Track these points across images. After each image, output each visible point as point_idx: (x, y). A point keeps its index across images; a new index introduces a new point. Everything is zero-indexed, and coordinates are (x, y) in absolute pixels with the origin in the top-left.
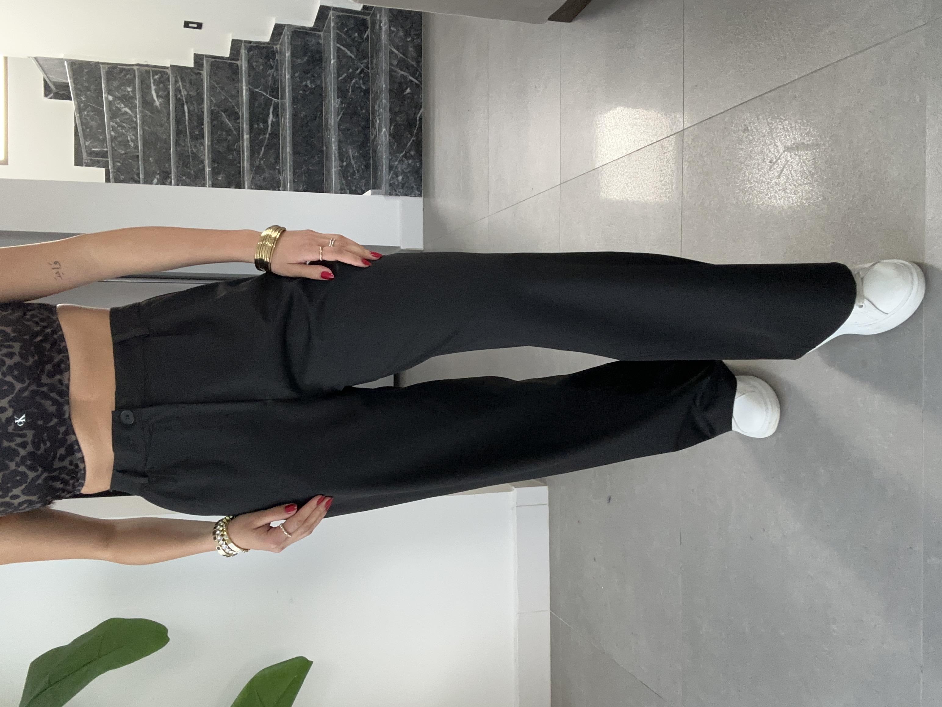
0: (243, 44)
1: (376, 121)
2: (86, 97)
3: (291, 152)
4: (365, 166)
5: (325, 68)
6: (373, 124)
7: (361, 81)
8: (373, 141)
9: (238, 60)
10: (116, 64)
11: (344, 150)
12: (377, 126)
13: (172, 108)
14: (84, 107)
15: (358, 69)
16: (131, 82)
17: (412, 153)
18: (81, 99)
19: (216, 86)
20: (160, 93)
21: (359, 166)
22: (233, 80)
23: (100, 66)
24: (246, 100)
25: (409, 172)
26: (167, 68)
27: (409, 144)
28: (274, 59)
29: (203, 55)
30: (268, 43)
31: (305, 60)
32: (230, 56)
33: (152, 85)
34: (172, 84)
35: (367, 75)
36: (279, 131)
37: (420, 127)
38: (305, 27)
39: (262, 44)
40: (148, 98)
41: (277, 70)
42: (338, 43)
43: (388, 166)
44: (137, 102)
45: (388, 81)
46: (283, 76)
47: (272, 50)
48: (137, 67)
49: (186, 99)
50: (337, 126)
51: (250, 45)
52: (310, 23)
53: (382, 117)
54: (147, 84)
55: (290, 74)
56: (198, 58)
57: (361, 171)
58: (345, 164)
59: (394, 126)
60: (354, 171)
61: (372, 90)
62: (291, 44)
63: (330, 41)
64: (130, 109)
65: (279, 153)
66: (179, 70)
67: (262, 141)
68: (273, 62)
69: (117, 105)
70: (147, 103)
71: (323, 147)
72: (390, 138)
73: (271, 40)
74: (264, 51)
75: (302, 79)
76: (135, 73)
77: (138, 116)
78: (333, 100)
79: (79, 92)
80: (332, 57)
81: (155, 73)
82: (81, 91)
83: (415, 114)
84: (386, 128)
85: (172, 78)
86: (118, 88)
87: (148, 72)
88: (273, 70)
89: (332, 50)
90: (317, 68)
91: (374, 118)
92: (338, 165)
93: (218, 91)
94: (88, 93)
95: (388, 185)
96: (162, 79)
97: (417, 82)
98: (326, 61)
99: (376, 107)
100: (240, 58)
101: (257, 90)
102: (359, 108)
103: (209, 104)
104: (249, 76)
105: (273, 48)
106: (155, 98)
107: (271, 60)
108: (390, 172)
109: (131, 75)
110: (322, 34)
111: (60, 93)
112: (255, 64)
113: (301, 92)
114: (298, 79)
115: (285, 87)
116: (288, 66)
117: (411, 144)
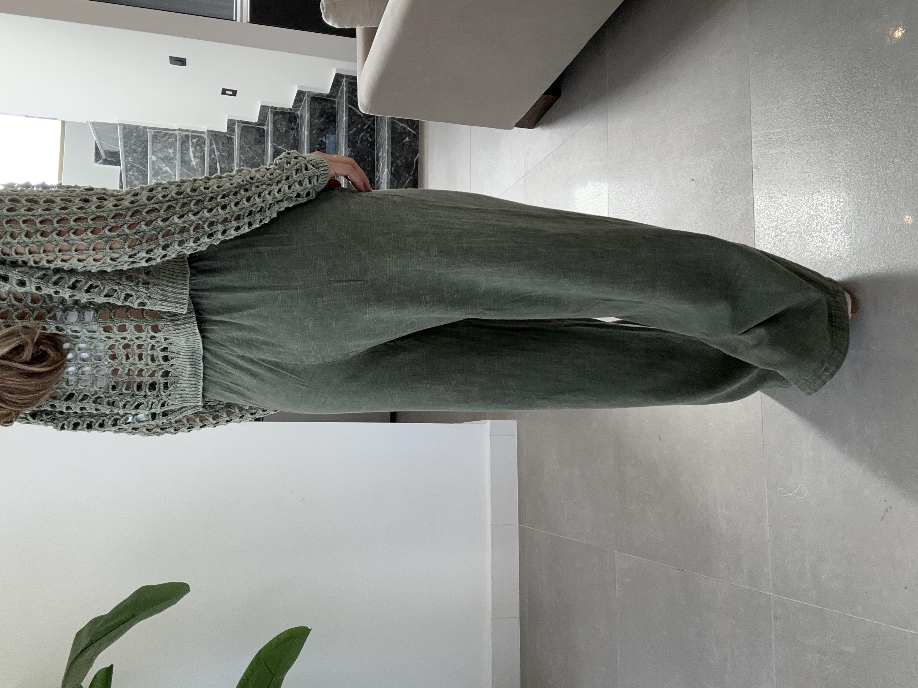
0: (270, 110)
1: (380, 165)
2: (133, 159)
5: (338, 127)
6: (378, 169)
7: (368, 135)
8: (377, 182)
9: (264, 125)
10: (161, 129)
12: (381, 169)
13: (207, 166)
14: (131, 168)
15: (365, 126)
16: (172, 145)
18: (128, 160)
19: (245, 146)
20: (197, 155)
22: (260, 141)
23: (147, 131)
24: (270, 154)
26: (204, 133)
27: (407, 182)
28: (295, 122)
29: (235, 120)
30: (291, 109)
31: (321, 121)
32: (258, 121)
33: (190, 147)
34: (208, 146)
35: (374, 130)
37: (417, 168)
38: (322, 94)
39: (285, 110)
40: (186, 159)
41: (297, 131)
42: (349, 104)
44: (177, 162)
45: (390, 131)
46: (303, 134)
47: (294, 115)
48: (179, 132)
49: (219, 159)
51: (275, 110)
52: (327, 90)
53: (385, 161)
54: (186, 147)
55: (309, 131)
56: (231, 124)
59: (395, 167)
61: (377, 141)
62: (310, 107)
63: (343, 103)
64: (170, 168)
66: (215, 135)
68: (295, 125)
69: (159, 165)
70: (185, 163)
72: (392, 177)
73: (293, 107)
74: (288, 116)
75: (319, 135)
76: (176, 138)
77: (177, 173)
78: (344, 149)
79: (127, 154)
80: (344, 115)
81: (193, 137)
82: (129, 153)
83: (413, 158)
84: (388, 168)
85: (208, 141)
86: (160, 150)
87: (187, 136)
88: (294, 131)
89: (344, 109)
90: (332, 127)
91: (378, 163)
93: (247, 150)
94: (135, 154)
96: (199, 143)
97: (414, 132)
98: (340, 119)
99: (380, 154)
100: (266, 123)
101: (280, 147)
102: (366, 156)
103: (239, 160)
104: (274, 136)
105: (294, 113)
106: (192, 158)
107: (292, 123)
109: (172, 139)
110: (336, 100)
111: (109, 159)
112: (279, 126)
113: (317, 146)
114: (315, 135)
115: (304, 142)
116: (308, 125)
117: (409, 182)
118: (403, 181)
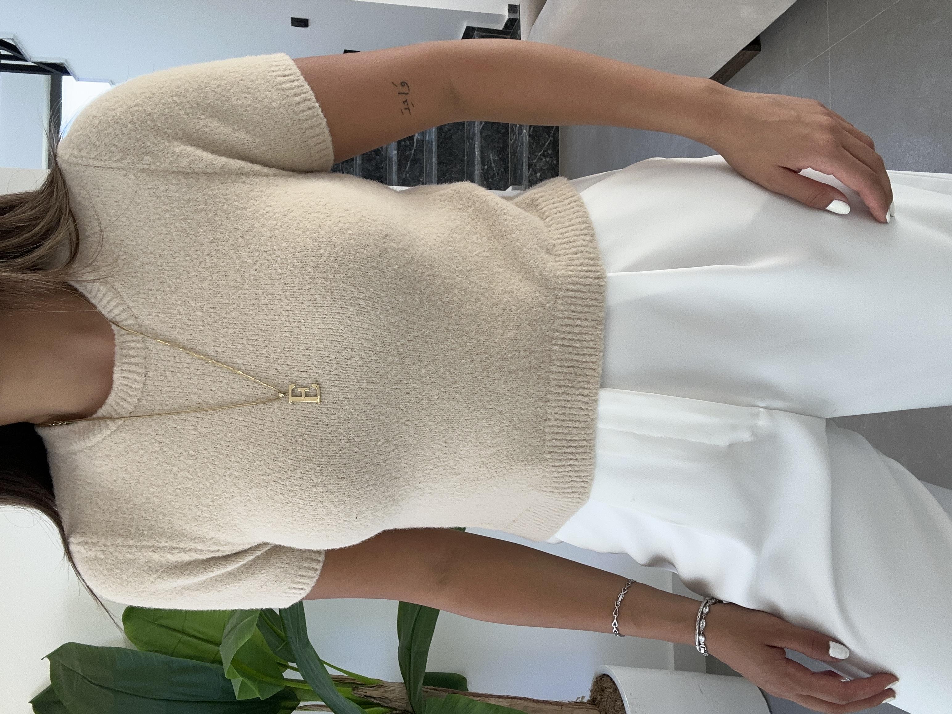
3: (436, 162)
4: (505, 169)
8: (513, 145)
11: (486, 154)
17: (550, 152)
21: (499, 170)
25: (547, 169)
27: (547, 144)
36: (423, 147)
43: (527, 164)
50: (479, 133)
57: (500, 174)
58: (486, 167)
60: (494, 174)
65: (423, 167)
67: (409, 156)
71: (464, 157)
72: (530, 139)
92: (480, 168)
95: (527, 181)
108: (529, 169)
117: (549, 144)
118: (542, 144)
